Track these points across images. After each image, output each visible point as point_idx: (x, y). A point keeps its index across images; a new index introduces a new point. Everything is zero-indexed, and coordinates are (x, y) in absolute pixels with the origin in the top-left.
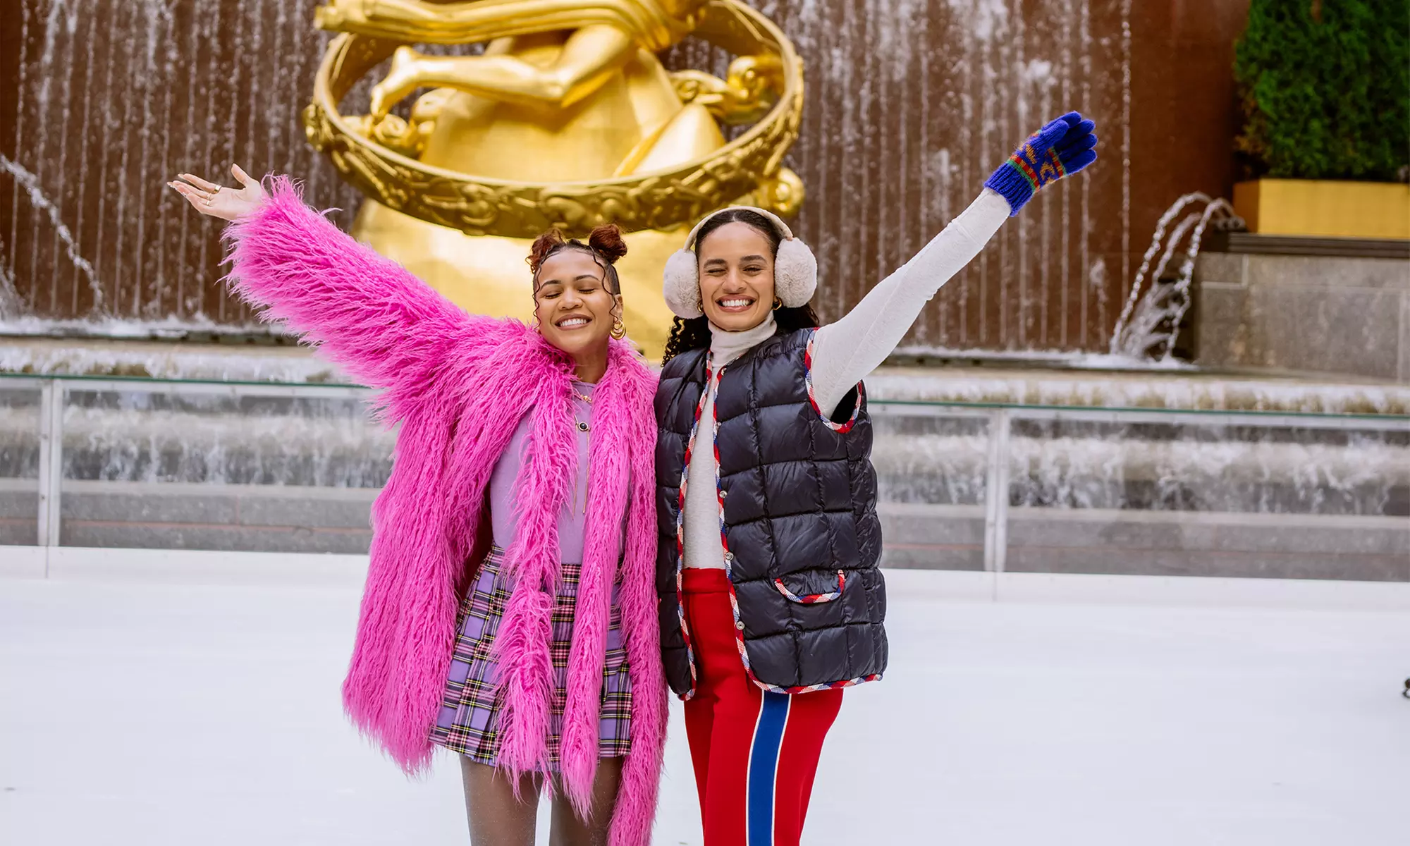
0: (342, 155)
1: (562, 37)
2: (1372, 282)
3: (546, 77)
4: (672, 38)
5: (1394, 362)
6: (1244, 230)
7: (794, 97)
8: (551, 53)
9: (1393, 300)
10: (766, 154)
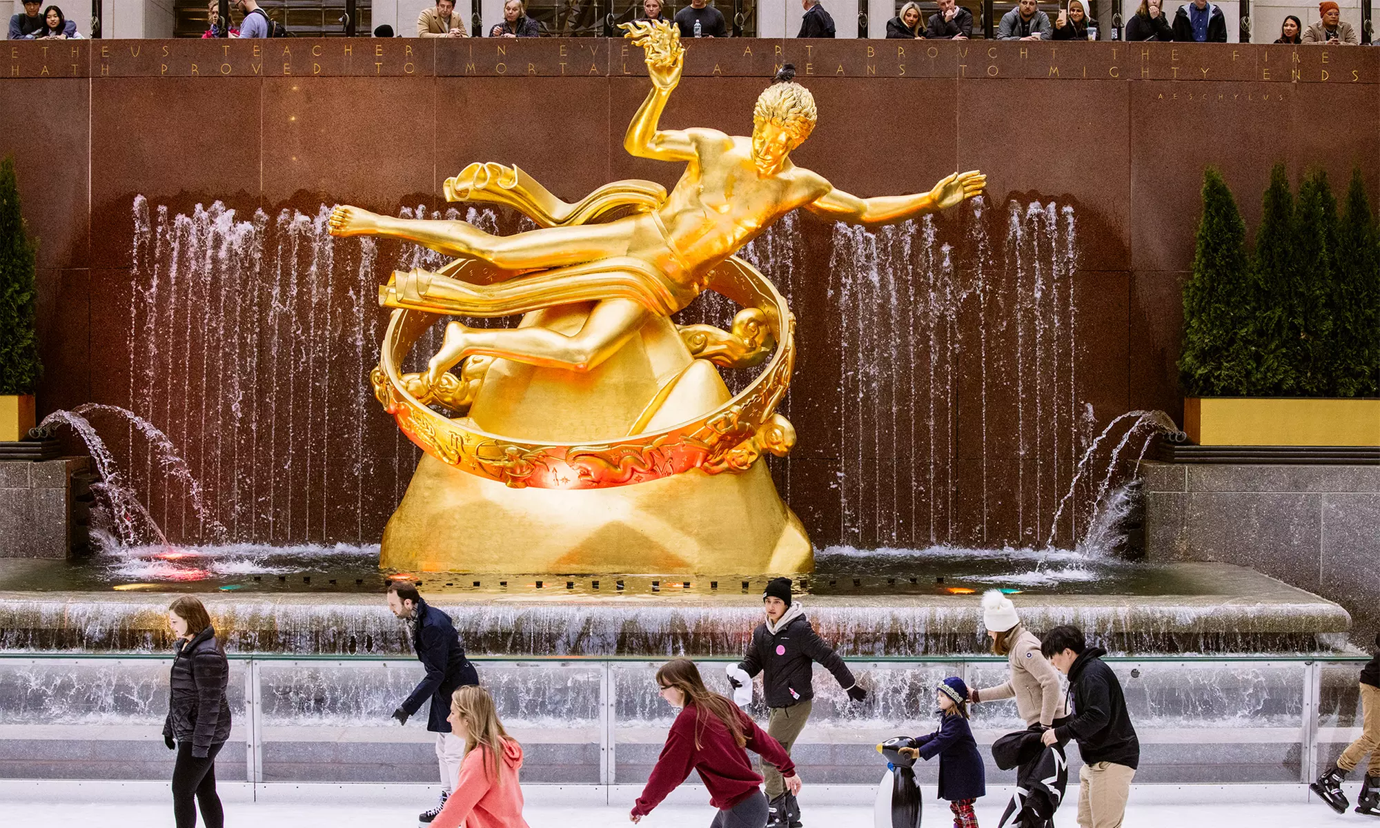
0: (405, 419)
1: (589, 307)
2: (1296, 485)
3: (573, 345)
4: (680, 304)
5: (1317, 555)
6: (1188, 442)
7: (785, 351)
8: (581, 320)
9: (1314, 501)
10: (761, 407)
